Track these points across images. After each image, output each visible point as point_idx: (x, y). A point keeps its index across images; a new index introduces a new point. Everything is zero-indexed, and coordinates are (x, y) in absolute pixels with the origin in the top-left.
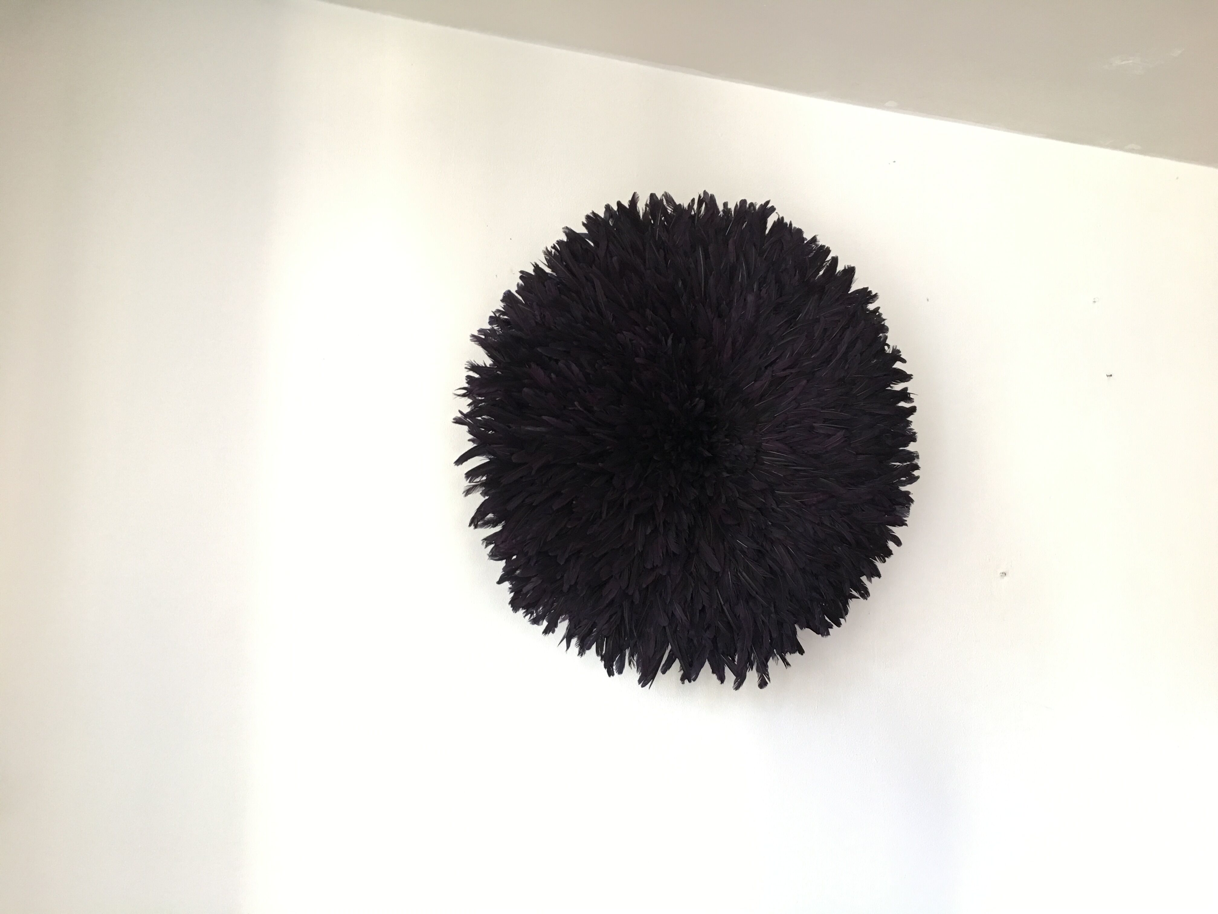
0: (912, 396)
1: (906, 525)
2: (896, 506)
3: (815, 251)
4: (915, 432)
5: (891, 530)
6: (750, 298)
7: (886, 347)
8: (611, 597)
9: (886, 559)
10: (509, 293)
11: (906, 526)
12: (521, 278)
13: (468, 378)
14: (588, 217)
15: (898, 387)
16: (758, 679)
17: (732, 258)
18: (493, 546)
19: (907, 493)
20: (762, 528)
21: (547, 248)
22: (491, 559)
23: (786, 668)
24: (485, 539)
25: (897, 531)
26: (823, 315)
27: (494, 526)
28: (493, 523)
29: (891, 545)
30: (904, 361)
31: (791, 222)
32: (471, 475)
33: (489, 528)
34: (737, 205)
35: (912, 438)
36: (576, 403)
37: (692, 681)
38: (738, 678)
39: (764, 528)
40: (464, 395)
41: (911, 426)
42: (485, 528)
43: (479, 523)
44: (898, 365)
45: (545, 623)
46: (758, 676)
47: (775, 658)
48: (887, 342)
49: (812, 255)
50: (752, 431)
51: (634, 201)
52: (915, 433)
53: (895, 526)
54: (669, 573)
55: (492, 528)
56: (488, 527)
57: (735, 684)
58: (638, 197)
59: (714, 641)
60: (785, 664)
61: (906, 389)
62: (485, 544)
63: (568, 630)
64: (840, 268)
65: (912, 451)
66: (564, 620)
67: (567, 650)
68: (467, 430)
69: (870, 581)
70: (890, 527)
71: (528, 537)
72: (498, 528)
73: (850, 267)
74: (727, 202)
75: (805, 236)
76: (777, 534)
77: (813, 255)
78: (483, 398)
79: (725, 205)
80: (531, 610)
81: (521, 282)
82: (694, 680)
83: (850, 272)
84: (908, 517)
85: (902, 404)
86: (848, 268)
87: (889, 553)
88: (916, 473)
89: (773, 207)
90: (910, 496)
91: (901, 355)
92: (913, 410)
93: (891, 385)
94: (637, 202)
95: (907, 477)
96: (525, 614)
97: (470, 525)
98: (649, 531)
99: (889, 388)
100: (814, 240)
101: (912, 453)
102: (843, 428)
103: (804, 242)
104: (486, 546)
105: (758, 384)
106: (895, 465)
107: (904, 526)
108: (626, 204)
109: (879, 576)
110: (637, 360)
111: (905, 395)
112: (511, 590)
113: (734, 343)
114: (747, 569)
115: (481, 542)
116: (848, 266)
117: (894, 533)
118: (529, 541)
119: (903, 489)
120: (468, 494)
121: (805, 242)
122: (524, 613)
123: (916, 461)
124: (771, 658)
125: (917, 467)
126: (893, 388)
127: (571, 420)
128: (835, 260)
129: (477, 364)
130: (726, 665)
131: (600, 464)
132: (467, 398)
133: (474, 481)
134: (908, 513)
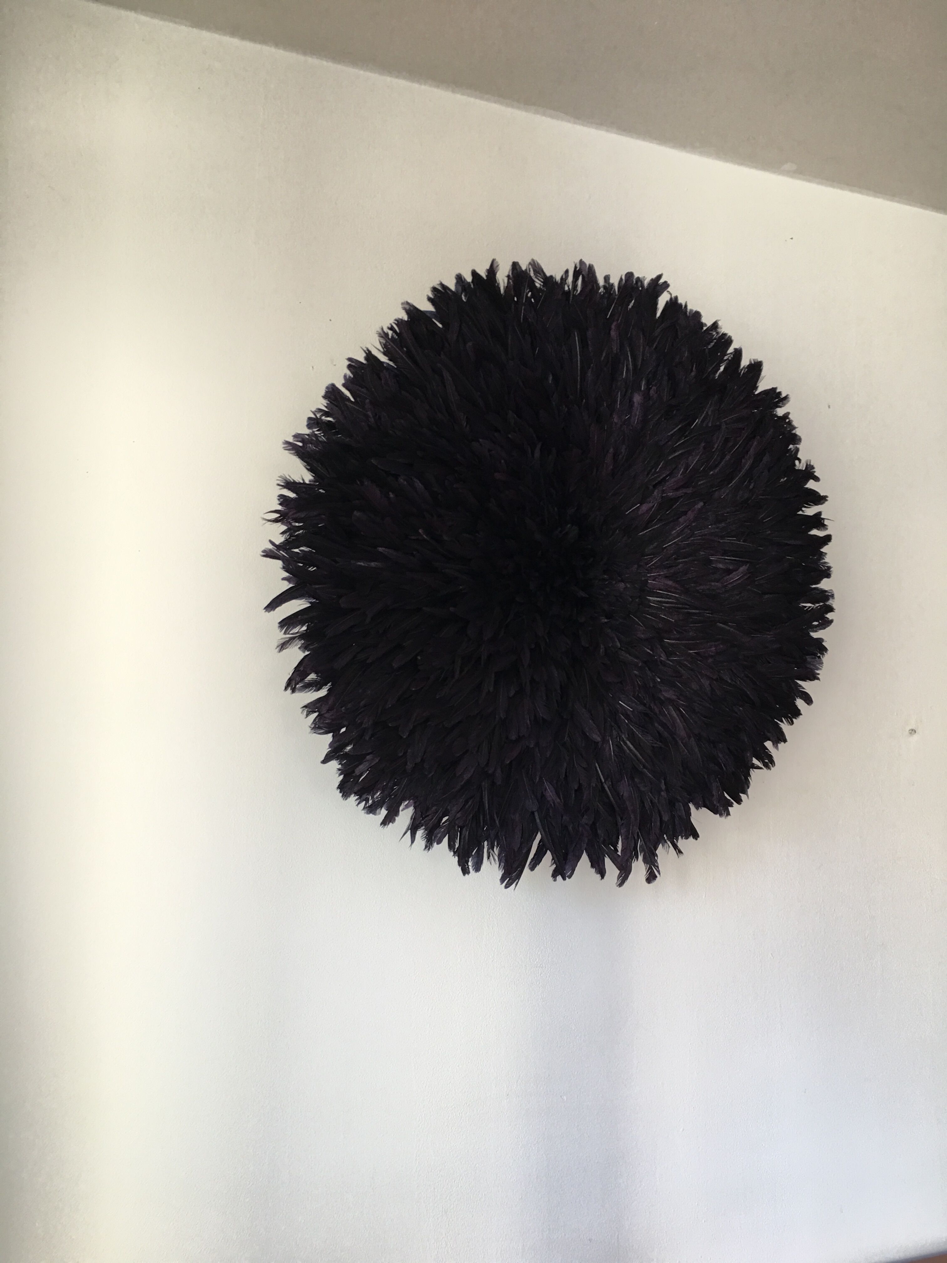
0: (826, 522)
1: (818, 679)
2: (807, 657)
3: (715, 341)
4: (830, 566)
5: (800, 686)
6: (637, 398)
7: (797, 462)
8: (467, 776)
9: (794, 720)
10: (332, 386)
11: (818, 681)
12: (349, 367)
13: (281, 498)
14: (434, 289)
15: (810, 511)
16: (646, 873)
17: (615, 348)
18: (316, 714)
19: (820, 641)
20: (650, 687)
21: (382, 329)
22: (315, 733)
23: (678, 857)
24: (305, 707)
25: (807, 686)
26: (725, 421)
27: (318, 690)
28: (316, 685)
29: (800, 703)
30: (817, 479)
31: (686, 302)
32: (287, 623)
33: (311, 692)
34: (621, 279)
35: (826, 573)
36: (420, 531)
37: (567, 878)
38: (623, 872)
39: (652, 686)
40: (276, 521)
41: (825, 558)
42: (306, 692)
43: (297, 686)
44: (811, 485)
45: (384, 812)
46: (646, 869)
47: (666, 845)
48: (799, 456)
49: (712, 346)
50: (636, 566)
51: (492, 271)
52: (829, 568)
53: (805, 681)
54: (537, 745)
55: (315, 693)
56: (309, 691)
57: (618, 879)
58: (498, 266)
59: (593, 827)
60: (676, 852)
61: (819, 513)
62: (305, 713)
63: (412, 820)
64: (745, 362)
65: (826, 590)
66: (407, 807)
67: (411, 845)
68: (282, 567)
69: (777, 748)
70: (799, 682)
71: (363, 703)
72: (323, 692)
73: (756, 361)
74: (609, 275)
75: (704, 320)
76: (668, 694)
77: (714, 346)
78: (301, 524)
79: (607, 278)
80: (364, 796)
81: (348, 373)
82: (570, 877)
83: (756, 368)
84: (821, 669)
85: (814, 532)
86: (755, 362)
87: (797, 713)
88: (829, 616)
89: (666, 282)
90: (824, 644)
91: (814, 472)
92: (827, 539)
93: (803, 509)
94: (496, 272)
95: (820, 621)
96: (358, 801)
97: (286, 689)
98: (512, 693)
99: (800, 513)
100: (715, 326)
101: (826, 591)
102: (747, 562)
103: (702, 329)
104: (307, 715)
105: (645, 507)
106: (805, 607)
107: (816, 680)
108: (483, 273)
109: (785, 741)
110: (497, 476)
111: (818, 521)
112: (340, 772)
113: (615, 455)
114: (632, 737)
115: (301, 710)
116: (754, 360)
117: (804, 689)
118: (362, 709)
119: (815, 635)
120: (283, 649)
121: (705, 328)
122: (356, 800)
123: (830, 602)
124: (661, 845)
125: (831, 609)
126: (804, 512)
127: (414, 553)
128: (738, 353)
129: (293, 480)
130: (606, 855)
131: (452, 609)
132: (279, 524)
133: (291, 633)
134: (821, 665)
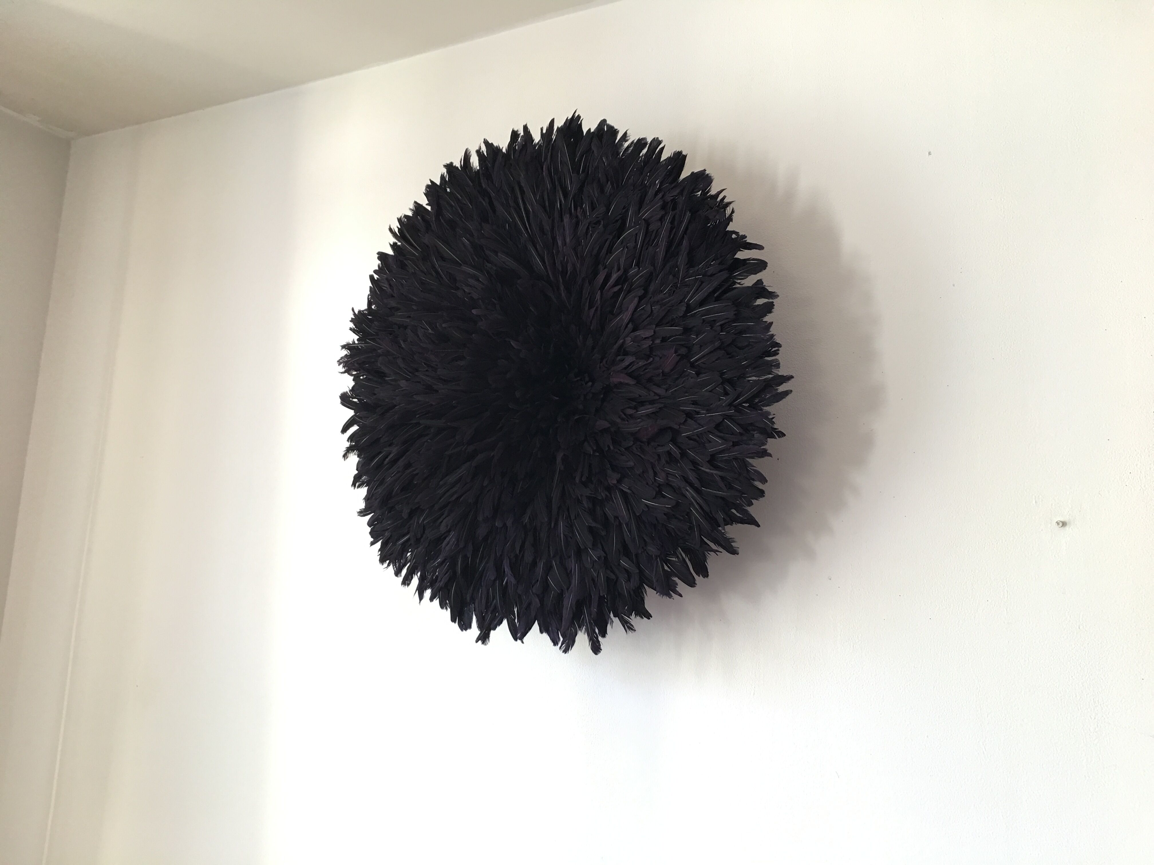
15: (749, 281)
23: (628, 633)
24: (363, 499)
27: (368, 485)
32: (351, 439)
37: (518, 640)
38: (568, 641)
41: (770, 327)
42: (362, 489)
43: (359, 483)
45: (403, 575)
46: (591, 640)
47: (616, 622)
51: (466, 159)
54: (505, 525)
55: (367, 488)
56: (364, 487)
57: (564, 647)
58: (469, 155)
60: (625, 629)
61: (760, 282)
63: (420, 583)
64: (664, 157)
66: (416, 573)
67: (420, 602)
70: (749, 460)
82: (521, 639)
85: (760, 302)
86: (676, 154)
87: (759, 494)
88: (782, 387)
90: (775, 417)
91: (748, 240)
92: (771, 306)
93: (738, 281)
97: (354, 486)
99: (738, 286)
111: (760, 290)
120: (347, 458)
122: (389, 565)
125: (784, 380)
126: (741, 285)
